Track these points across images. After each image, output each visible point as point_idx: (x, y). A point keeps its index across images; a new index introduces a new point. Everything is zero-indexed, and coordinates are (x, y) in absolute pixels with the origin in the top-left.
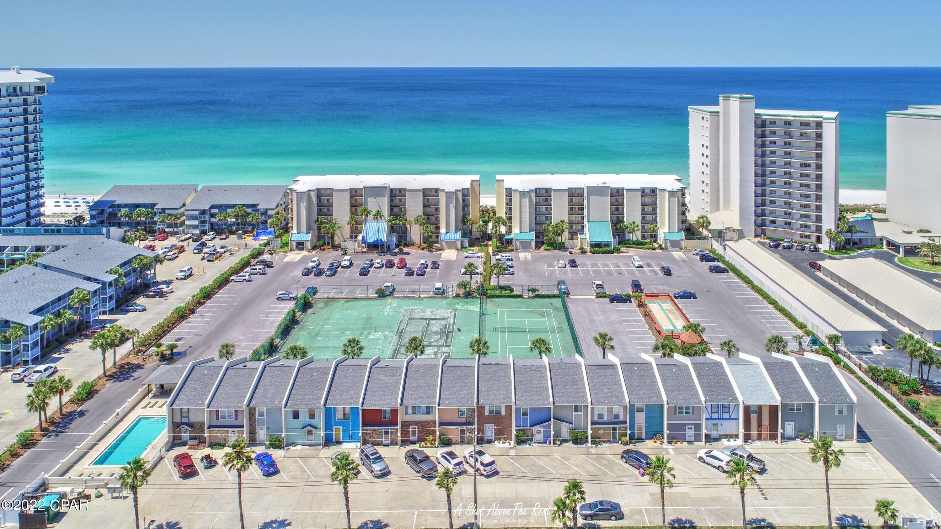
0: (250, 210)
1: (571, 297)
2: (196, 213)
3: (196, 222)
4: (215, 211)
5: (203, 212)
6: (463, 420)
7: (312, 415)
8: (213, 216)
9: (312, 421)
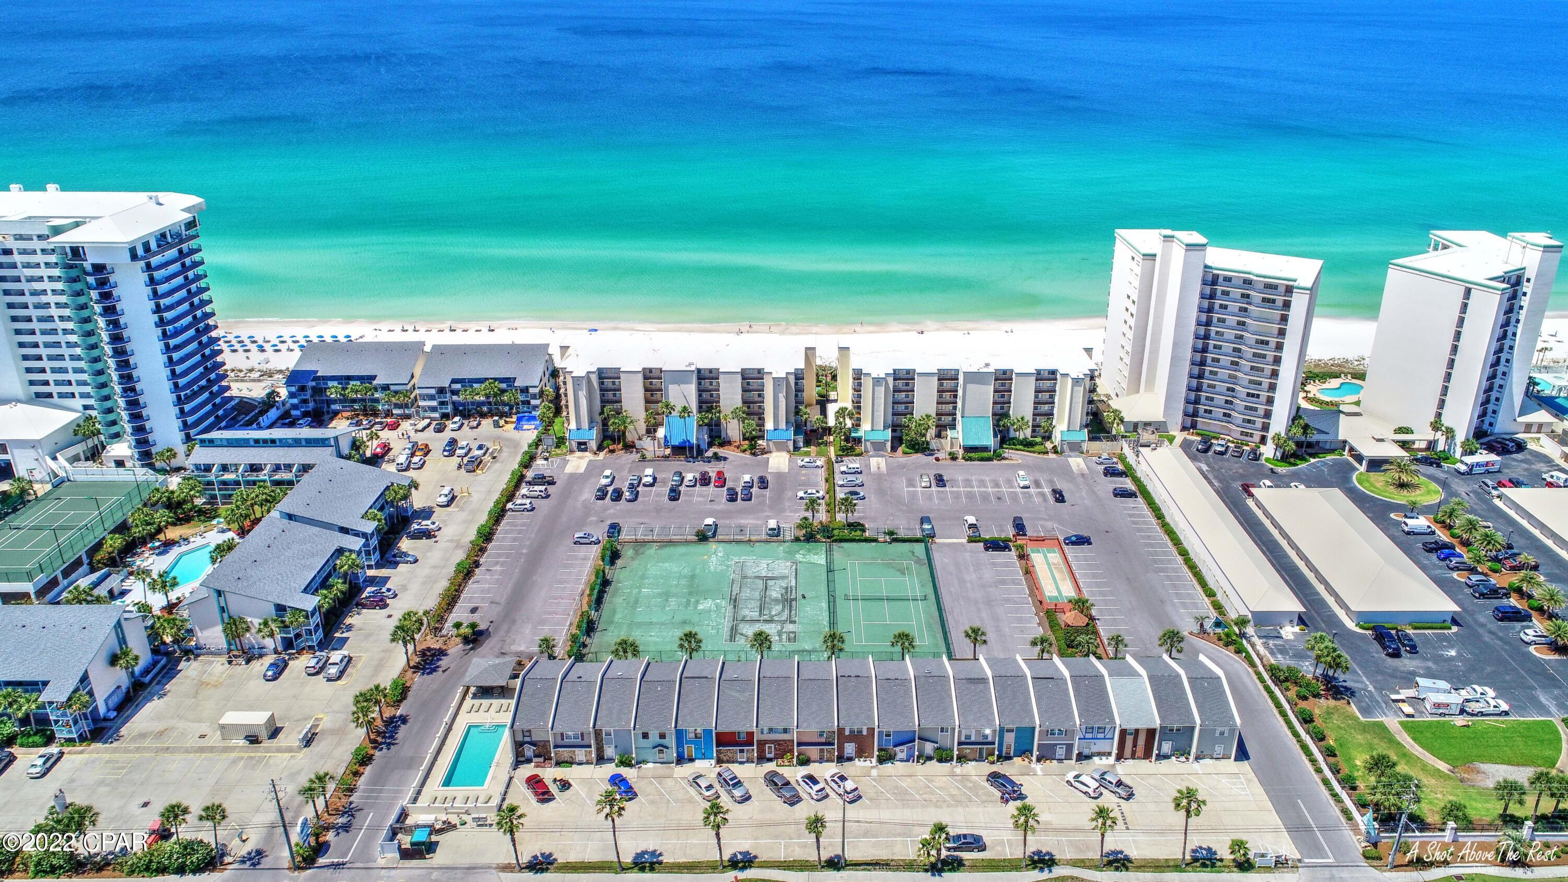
0: (504, 386)
1: (937, 540)
2: (433, 391)
3: (434, 403)
4: (457, 386)
5: (441, 391)
6: (823, 740)
7: (662, 736)
8: (455, 392)
9: (662, 741)
